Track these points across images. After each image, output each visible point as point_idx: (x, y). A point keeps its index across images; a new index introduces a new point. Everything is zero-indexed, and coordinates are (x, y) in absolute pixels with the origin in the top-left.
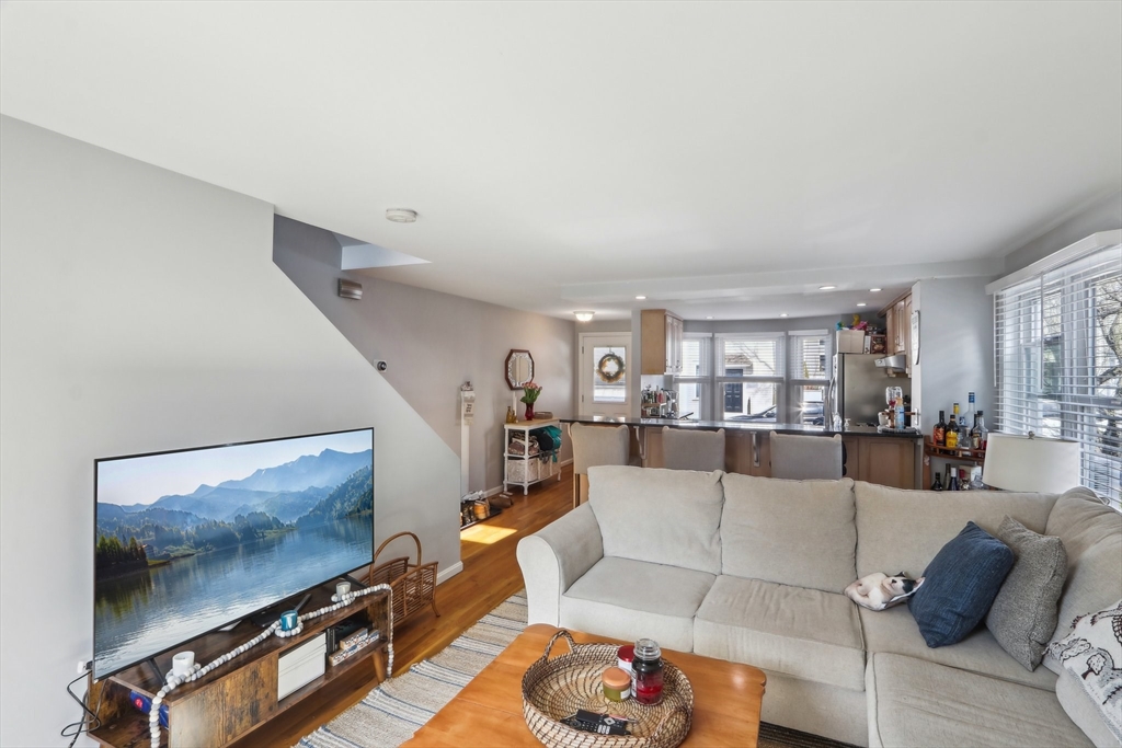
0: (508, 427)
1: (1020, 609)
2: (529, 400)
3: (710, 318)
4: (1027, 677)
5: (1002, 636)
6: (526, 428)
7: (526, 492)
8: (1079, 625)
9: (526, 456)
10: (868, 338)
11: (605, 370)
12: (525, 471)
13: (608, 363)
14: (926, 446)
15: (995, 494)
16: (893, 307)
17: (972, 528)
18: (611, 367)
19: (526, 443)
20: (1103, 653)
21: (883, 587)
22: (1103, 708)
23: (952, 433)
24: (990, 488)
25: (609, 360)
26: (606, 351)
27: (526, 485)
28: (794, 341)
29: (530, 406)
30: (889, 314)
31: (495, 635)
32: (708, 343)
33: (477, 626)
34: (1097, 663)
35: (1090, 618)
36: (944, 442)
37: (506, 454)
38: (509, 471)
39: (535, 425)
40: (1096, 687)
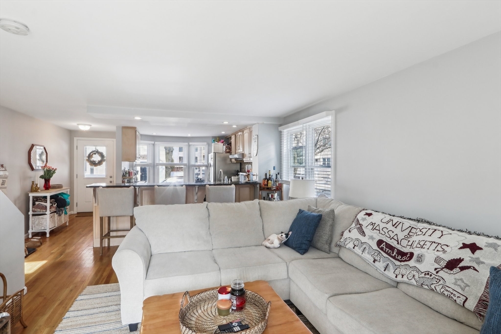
0: (31, 195)
1: (324, 234)
2: (47, 177)
3: (154, 134)
4: (329, 255)
5: (319, 245)
6: (48, 194)
7: (48, 235)
8: (344, 234)
9: (48, 212)
10: (225, 147)
11: (92, 159)
12: (47, 222)
13: (94, 156)
14: (260, 187)
15: (296, 200)
16: (235, 134)
17: (301, 211)
18: (96, 158)
19: (48, 204)
20: (357, 240)
21: (278, 238)
22: (362, 255)
23: (270, 181)
24: (292, 198)
25: (95, 154)
26: (93, 148)
27: (48, 231)
28: (192, 147)
29: (47, 181)
30: (233, 137)
31: (82, 322)
32: (151, 146)
33: (64, 321)
34: (356, 243)
35: (347, 231)
36: (267, 185)
37: (31, 213)
38: (33, 223)
39: (53, 192)
40: (358, 250)
